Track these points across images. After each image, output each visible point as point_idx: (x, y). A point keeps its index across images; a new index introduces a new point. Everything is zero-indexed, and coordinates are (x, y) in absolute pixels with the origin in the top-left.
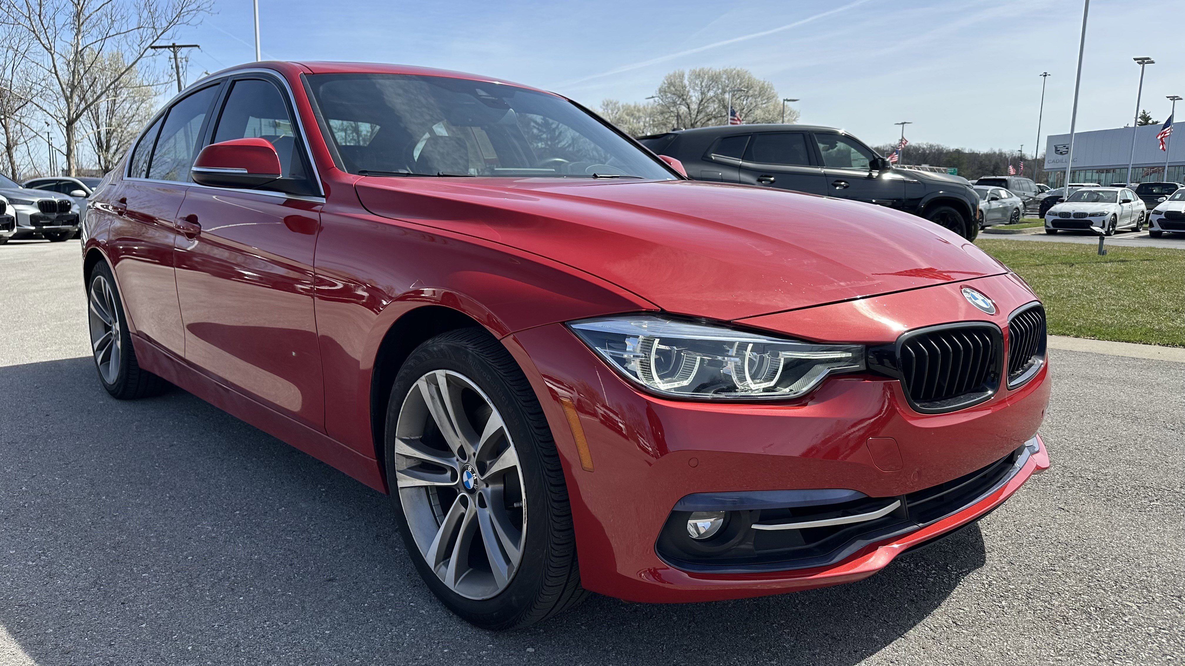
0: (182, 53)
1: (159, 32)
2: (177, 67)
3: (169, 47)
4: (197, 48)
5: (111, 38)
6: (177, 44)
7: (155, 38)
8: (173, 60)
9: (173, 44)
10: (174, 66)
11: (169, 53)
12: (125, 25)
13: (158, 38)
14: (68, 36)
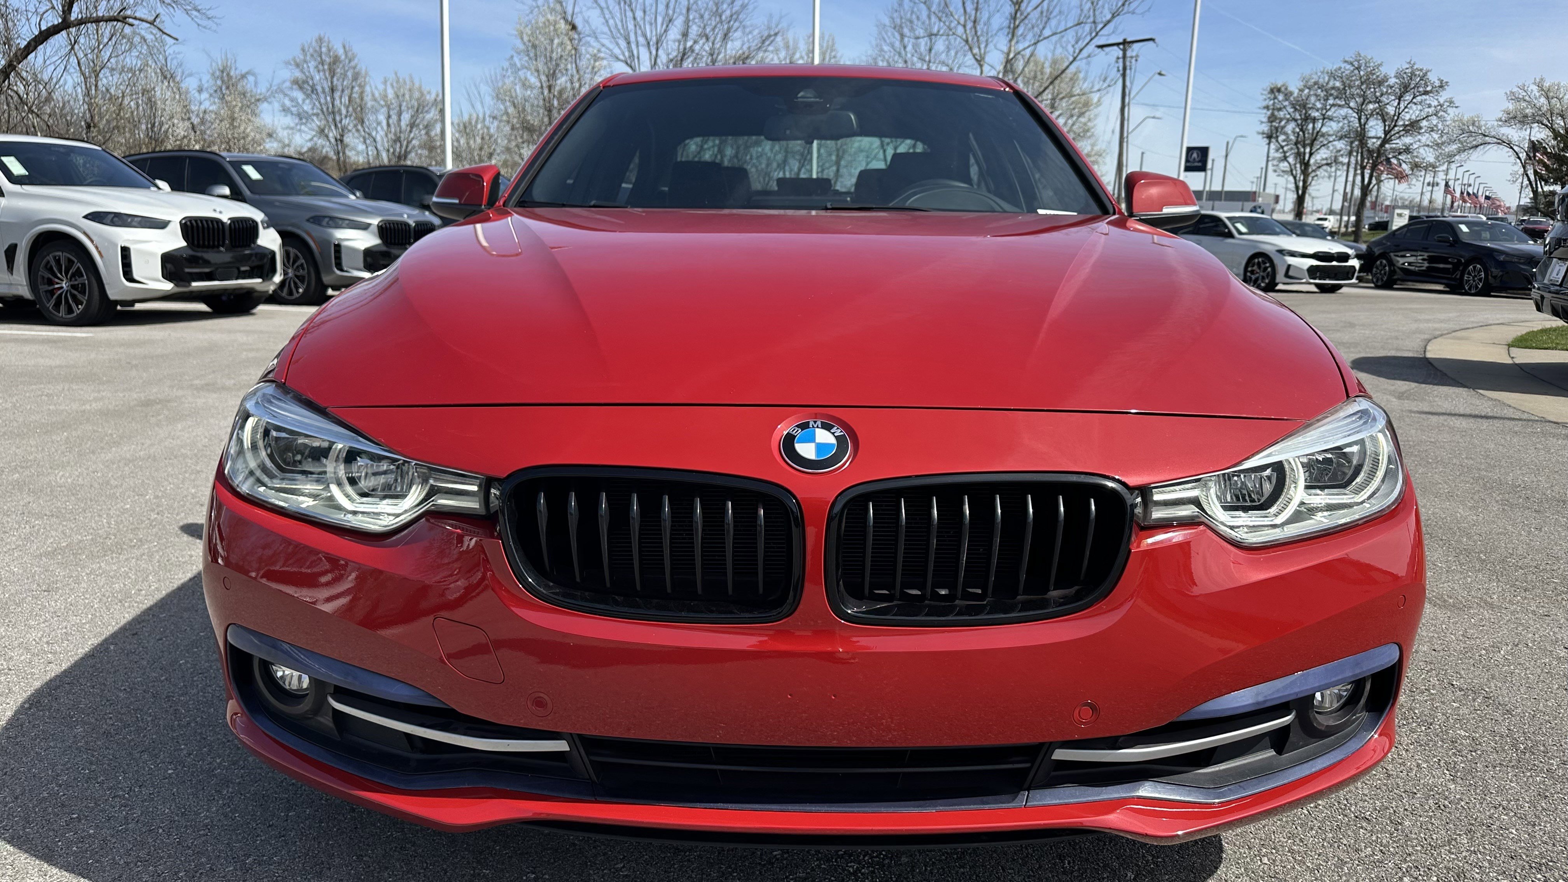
0: (1132, 51)
1: (1100, 26)
2: (1125, 69)
3: (1118, 44)
4: (1151, 43)
5: (1045, 41)
6: (1129, 40)
7: (1094, 34)
8: (1121, 61)
9: (1125, 40)
10: (1121, 68)
11: (1117, 52)
12: (1063, 23)
13: (1097, 34)
14: (1002, 42)
